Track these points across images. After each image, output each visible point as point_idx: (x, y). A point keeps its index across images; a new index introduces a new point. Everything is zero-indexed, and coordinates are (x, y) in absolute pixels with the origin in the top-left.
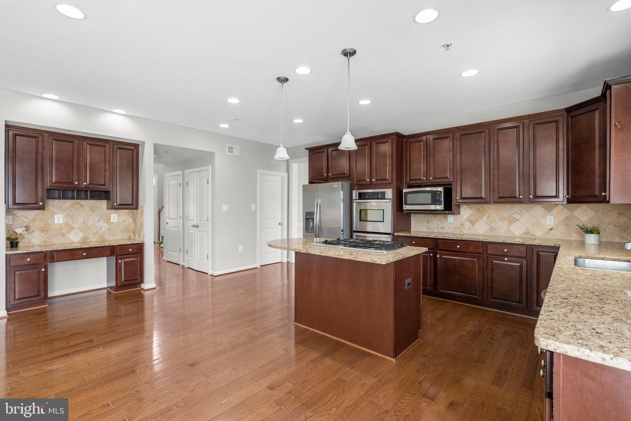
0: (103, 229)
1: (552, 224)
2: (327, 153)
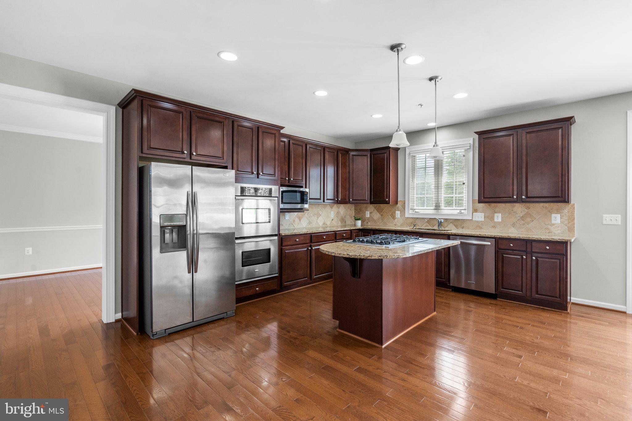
1: (333, 217)
2: (188, 117)
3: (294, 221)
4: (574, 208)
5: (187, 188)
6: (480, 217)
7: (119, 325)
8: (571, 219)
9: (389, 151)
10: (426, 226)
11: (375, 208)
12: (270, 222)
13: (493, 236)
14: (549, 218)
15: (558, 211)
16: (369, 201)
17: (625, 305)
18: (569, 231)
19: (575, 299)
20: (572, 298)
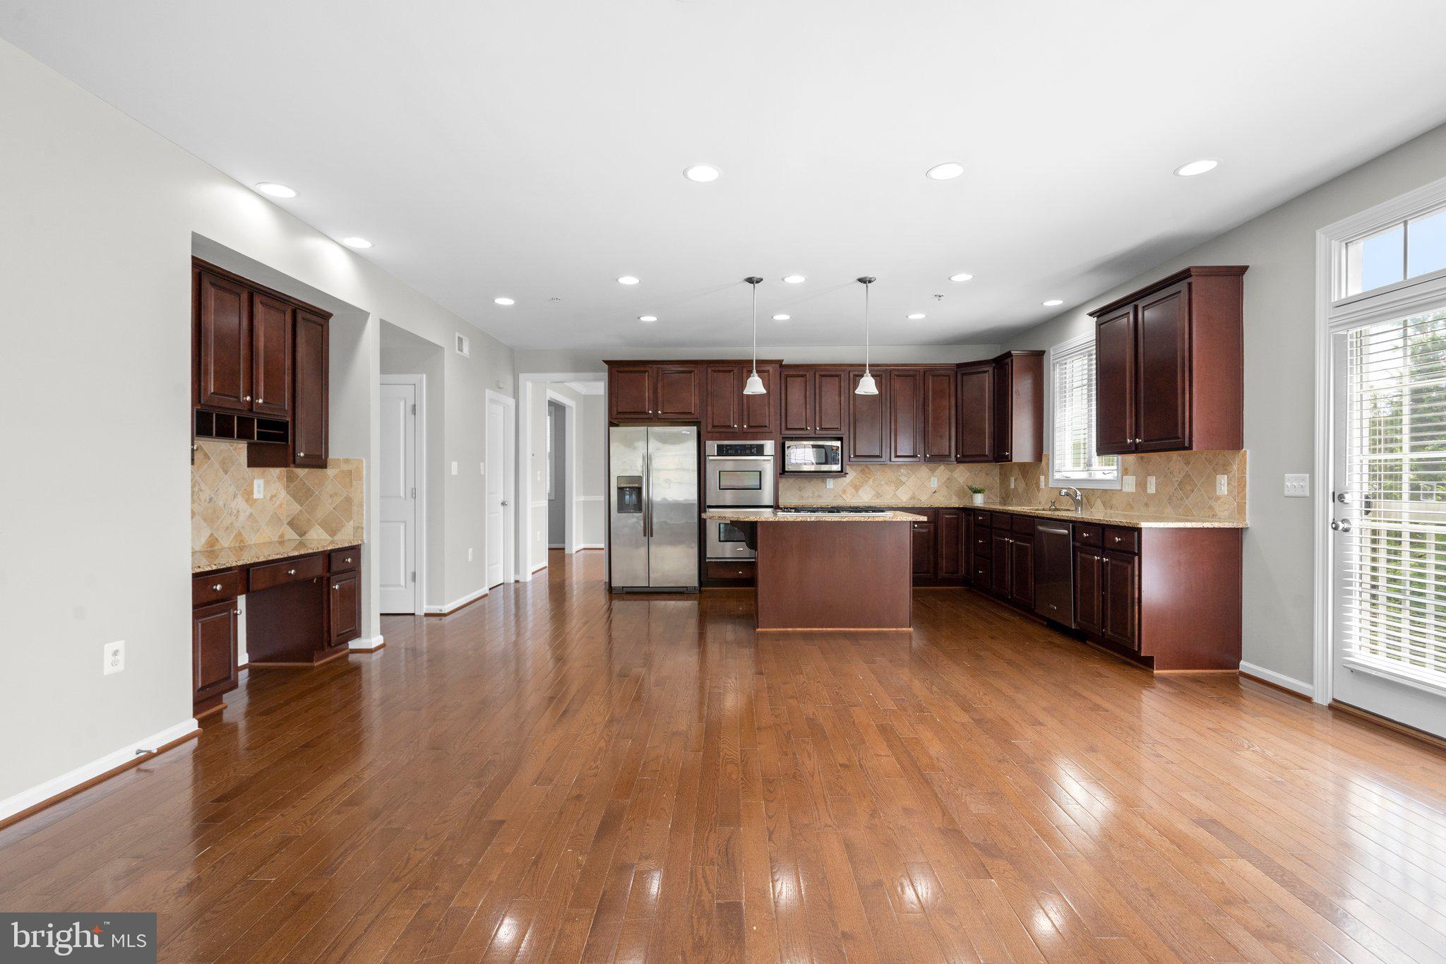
0: (242, 517)
1: (936, 486)
2: (655, 375)
3: (844, 491)
4: (1245, 460)
5: (643, 448)
6: (1129, 485)
8: (1242, 484)
9: (1012, 360)
11: (1020, 470)
12: (760, 488)
14: (1213, 485)
15: (1225, 469)
16: (991, 458)
17: (1311, 682)
18: (1239, 513)
19: (1245, 666)
20: (1242, 663)
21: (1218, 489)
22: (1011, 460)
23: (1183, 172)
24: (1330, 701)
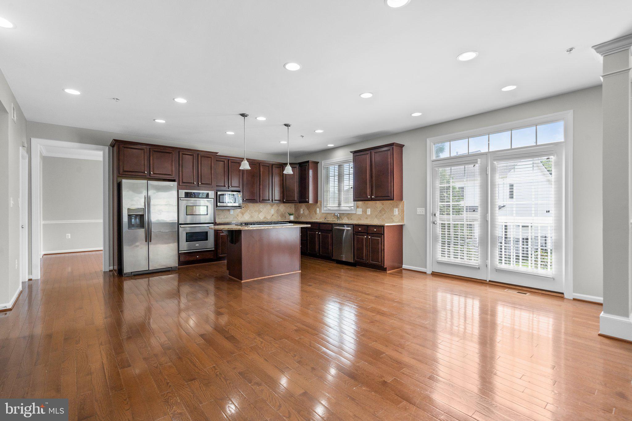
1: (273, 213)
2: (148, 152)
3: (238, 215)
4: (404, 204)
5: (144, 193)
6: (360, 211)
7: (111, 273)
8: (403, 211)
9: (309, 164)
10: (333, 219)
11: (306, 206)
12: (207, 214)
13: (352, 224)
14: (393, 212)
15: (397, 206)
16: (298, 201)
17: (426, 268)
18: (402, 220)
19: (404, 266)
20: (403, 266)
21: (394, 212)
22: (309, 202)
23: (413, 115)
24: (431, 272)
